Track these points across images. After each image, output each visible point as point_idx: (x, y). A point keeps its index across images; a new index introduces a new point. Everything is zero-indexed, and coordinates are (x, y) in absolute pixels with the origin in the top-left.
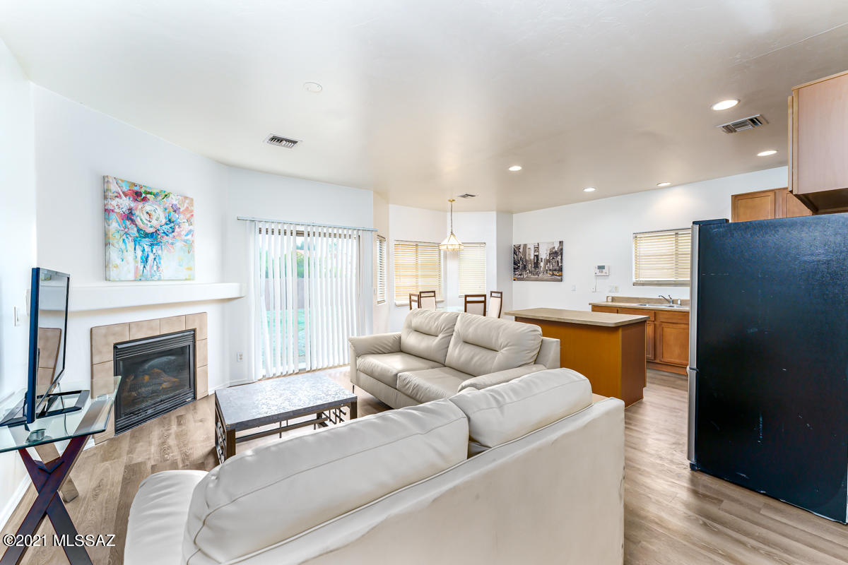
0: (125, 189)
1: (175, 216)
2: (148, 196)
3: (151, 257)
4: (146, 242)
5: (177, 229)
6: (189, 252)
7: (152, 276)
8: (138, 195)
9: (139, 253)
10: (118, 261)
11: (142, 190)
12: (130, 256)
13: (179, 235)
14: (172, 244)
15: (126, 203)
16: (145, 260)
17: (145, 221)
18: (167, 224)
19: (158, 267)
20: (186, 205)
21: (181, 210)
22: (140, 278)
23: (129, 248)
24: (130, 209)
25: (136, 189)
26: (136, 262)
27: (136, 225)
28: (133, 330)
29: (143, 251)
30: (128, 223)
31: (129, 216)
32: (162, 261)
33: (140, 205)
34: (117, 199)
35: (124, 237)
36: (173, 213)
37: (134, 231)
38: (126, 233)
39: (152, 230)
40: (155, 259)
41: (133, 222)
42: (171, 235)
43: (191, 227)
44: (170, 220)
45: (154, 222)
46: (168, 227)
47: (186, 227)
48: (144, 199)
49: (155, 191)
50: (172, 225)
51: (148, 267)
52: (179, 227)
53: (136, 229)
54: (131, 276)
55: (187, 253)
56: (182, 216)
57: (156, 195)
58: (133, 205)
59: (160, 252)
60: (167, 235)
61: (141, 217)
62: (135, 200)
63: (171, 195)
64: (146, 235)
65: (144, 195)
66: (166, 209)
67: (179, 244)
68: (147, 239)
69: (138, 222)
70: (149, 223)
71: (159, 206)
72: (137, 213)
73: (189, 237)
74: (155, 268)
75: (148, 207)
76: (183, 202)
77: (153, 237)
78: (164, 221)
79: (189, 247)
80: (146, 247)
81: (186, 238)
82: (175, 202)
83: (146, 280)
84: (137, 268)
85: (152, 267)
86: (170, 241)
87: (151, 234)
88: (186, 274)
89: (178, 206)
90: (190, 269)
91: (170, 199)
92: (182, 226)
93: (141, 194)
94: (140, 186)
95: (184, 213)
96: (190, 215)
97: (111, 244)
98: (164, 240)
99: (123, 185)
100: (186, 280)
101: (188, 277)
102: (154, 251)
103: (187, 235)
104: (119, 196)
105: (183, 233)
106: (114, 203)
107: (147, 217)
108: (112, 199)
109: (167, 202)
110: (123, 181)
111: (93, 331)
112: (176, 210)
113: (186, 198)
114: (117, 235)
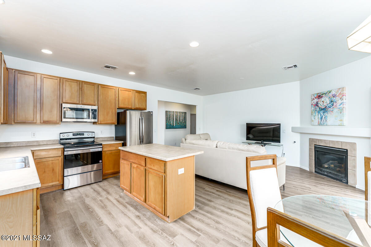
0: (315, 96)
1: (334, 99)
2: (323, 95)
3: (324, 117)
4: (322, 112)
5: (335, 104)
6: (341, 113)
7: (324, 124)
8: (319, 97)
9: (319, 116)
10: (313, 119)
12: (317, 117)
13: (336, 106)
14: (333, 111)
15: (316, 100)
16: (321, 118)
17: (322, 105)
18: (330, 103)
19: (326, 121)
20: (339, 92)
21: (337, 95)
22: (320, 124)
23: (316, 115)
24: (317, 103)
25: (319, 95)
26: (318, 119)
27: (319, 107)
28: (320, 142)
29: (321, 115)
30: (316, 107)
31: (317, 105)
32: (328, 118)
33: (320, 100)
35: (315, 112)
36: (332, 98)
37: (318, 109)
38: (316, 110)
39: (324, 107)
41: (318, 106)
42: (332, 107)
44: (331, 102)
45: (325, 104)
46: (330, 104)
48: (322, 97)
49: (325, 92)
50: (333, 103)
51: (322, 121)
52: (336, 103)
54: (317, 124)
55: (339, 114)
56: (337, 98)
57: (325, 94)
58: (318, 101)
59: (327, 115)
60: (330, 108)
61: (320, 104)
62: (319, 98)
63: (332, 91)
64: (322, 109)
65: (321, 96)
66: (330, 97)
67: (335, 110)
68: (322, 111)
69: (320, 106)
70: (323, 105)
71: (327, 97)
72: (319, 103)
73: (342, 106)
74: (325, 121)
75: (323, 99)
76: (338, 91)
78: (328, 102)
79: (341, 111)
80: (322, 113)
81: (339, 107)
82: (333, 93)
83: (322, 125)
84: (319, 121)
85: (324, 121)
86: (331, 110)
87: (324, 109)
88: (339, 123)
89: (335, 94)
90: (341, 120)
91: (332, 92)
92: (337, 102)
93: (320, 96)
94: (320, 93)
95: (338, 96)
96: (342, 96)
97: (312, 114)
98: (329, 110)
99: (315, 95)
100: (339, 125)
101: (340, 125)
102: (325, 114)
103: (340, 105)
104: (314, 99)
105: (337, 105)
106: (312, 102)
107: (322, 103)
108: (312, 101)
109: (330, 94)
110: (315, 94)
111: (310, 139)
112: (334, 96)
113: (339, 89)
114: (313, 112)
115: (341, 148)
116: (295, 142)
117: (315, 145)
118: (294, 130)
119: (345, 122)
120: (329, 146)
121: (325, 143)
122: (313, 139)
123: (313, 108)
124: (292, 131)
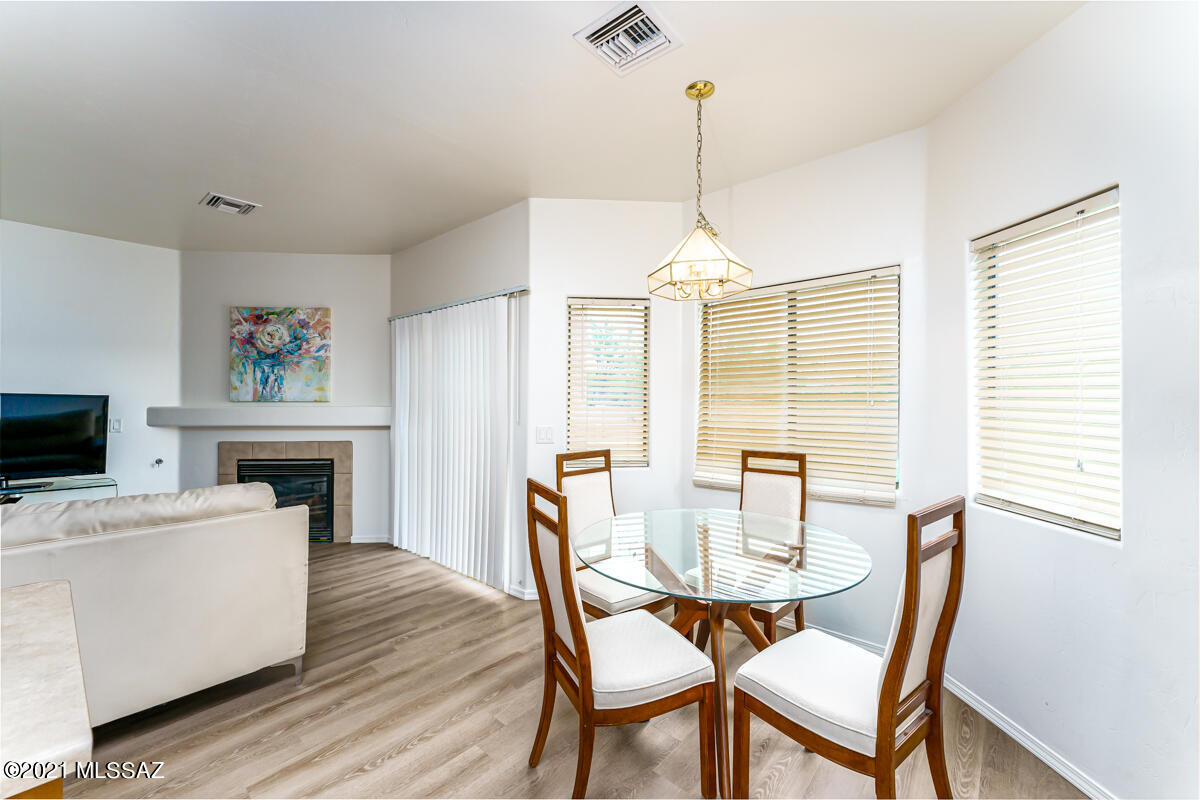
0: (245, 315)
1: (302, 333)
2: (270, 317)
3: (272, 377)
4: (266, 364)
5: (305, 346)
6: (320, 370)
7: (272, 397)
8: (259, 318)
9: (259, 375)
10: (237, 384)
11: (264, 313)
12: (249, 378)
13: (308, 351)
14: (298, 362)
15: (246, 327)
16: (265, 381)
17: (266, 343)
18: (291, 342)
19: (279, 389)
20: (317, 317)
21: (310, 325)
22: (259, 398)
23: (248, 371)
24: (251, 335)
25: (257, 312)
26: (255, 383)
27: (256, 348)
28: (256, 450)
29: (263, 372)
30: (248, 347)
31: (250, 340)
32: (285, 382)
33: (261, 327)
34: (238, 326)
35: (244, 361)
36: (299, 329)
37: (254, 354)
38: (246, 357)
39: (273, 350)
40: (276, 380)
41: (253, 345)
42: (296, 354)
43: (324, 342)
44: (296, 338)
45: (276, 342)
46: (293, 345)
47: (318, 342)
48: (266, 321)
49: (278, 310)
50: (299, 342)
51: (268, 389)
52: (308, 343)
53: (256, 352)
54: (250, 397)
55: (317, 372)
56: (311, 331)
57: (278, 314)
58: (253, 329)
59: (282, 373)
60: (291, 354)
61: (263, 340)
62: (256, 324)
63: (298, 311)
64: (267, 356)
65: (265, 317)
66: (291, 326)
67: (307, 363)
68: (268, 361)
69: (259, 344)
70: (270, 345)
71: (283, 325)
72: (258, 335)
73: (322, 353)
74: (276, 389)
75: (270, 328)
76: (314, 315)
77: (276, 358)
78: (288, 339)
79: (321, 364)
80: (266, 368)
81: (317, 354)
82: (302, 317)
83: (266, 401)
84: (255, 390)
85: (272, 388)
86: (296, 360)
87: (273, 356)
88: (316, 395)
89: (307, 320)
90: (321, 389)
91: (296, 315)
92: (312, 342)
93: (262, 316)
94: (262, 309)
95: (314, 327)
96: (324, 329)
97: (232, 368)
98: (288, 359)
99: (244, 311)
100: (316, 401)
101: (318, 399)
102: (276, 371)
103: (318, 351)
104: (240, 323)
105: (312, 349)
106: (235, 330)
107: (268, 338)
108: (233, 327)
109: (293, 319)
110: (244, 308)
111: (220, 445)
112: (304, 325)
113: (317, 310)
114: (237, 360)
115: (317, 457)
116: (159, 462)
117: (239, 461)
118: (157, 418)
119: (331, 394)
120: (284, 458)
121: (275, 450)
122: (232, 443)
123: (235, 350)
124: (150, 423)
